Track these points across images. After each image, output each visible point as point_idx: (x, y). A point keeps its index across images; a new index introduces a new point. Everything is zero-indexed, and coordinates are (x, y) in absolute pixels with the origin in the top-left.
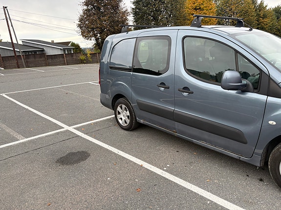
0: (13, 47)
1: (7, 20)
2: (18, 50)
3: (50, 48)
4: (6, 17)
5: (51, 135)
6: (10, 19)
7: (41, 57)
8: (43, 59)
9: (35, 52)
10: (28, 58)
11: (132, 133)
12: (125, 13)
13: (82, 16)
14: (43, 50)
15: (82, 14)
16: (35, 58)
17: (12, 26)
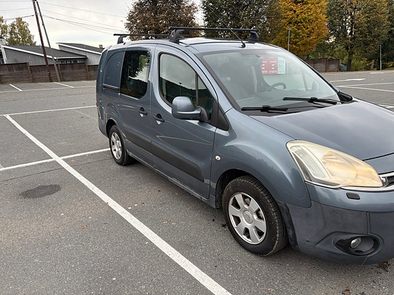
0: (44, 53)
1: (37, 16)
2: (51, 57)
3: (95, 56)
4: (36, 12)
5: (32, 165)
6: (41, 16)
7: (80, 68)
8: (83, 70)
9: (75, 60)
10: (64, 69)
11: (125, 168)
12: (191, 9)
13: (133, 12)
14: (86, 58)
15: (133, 10)
16: (73, 68)
17: (43, 25)
